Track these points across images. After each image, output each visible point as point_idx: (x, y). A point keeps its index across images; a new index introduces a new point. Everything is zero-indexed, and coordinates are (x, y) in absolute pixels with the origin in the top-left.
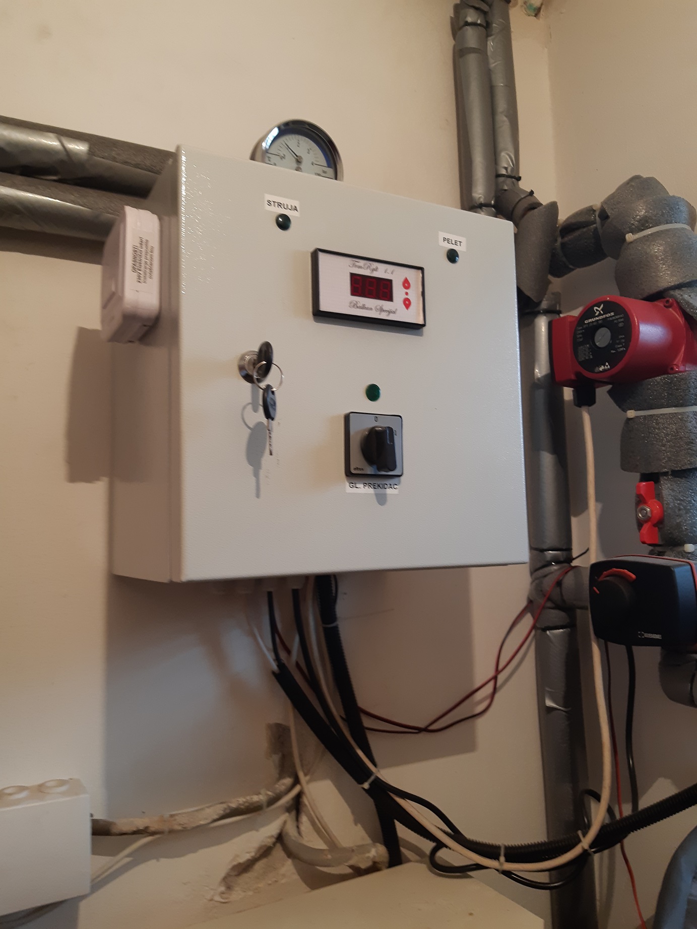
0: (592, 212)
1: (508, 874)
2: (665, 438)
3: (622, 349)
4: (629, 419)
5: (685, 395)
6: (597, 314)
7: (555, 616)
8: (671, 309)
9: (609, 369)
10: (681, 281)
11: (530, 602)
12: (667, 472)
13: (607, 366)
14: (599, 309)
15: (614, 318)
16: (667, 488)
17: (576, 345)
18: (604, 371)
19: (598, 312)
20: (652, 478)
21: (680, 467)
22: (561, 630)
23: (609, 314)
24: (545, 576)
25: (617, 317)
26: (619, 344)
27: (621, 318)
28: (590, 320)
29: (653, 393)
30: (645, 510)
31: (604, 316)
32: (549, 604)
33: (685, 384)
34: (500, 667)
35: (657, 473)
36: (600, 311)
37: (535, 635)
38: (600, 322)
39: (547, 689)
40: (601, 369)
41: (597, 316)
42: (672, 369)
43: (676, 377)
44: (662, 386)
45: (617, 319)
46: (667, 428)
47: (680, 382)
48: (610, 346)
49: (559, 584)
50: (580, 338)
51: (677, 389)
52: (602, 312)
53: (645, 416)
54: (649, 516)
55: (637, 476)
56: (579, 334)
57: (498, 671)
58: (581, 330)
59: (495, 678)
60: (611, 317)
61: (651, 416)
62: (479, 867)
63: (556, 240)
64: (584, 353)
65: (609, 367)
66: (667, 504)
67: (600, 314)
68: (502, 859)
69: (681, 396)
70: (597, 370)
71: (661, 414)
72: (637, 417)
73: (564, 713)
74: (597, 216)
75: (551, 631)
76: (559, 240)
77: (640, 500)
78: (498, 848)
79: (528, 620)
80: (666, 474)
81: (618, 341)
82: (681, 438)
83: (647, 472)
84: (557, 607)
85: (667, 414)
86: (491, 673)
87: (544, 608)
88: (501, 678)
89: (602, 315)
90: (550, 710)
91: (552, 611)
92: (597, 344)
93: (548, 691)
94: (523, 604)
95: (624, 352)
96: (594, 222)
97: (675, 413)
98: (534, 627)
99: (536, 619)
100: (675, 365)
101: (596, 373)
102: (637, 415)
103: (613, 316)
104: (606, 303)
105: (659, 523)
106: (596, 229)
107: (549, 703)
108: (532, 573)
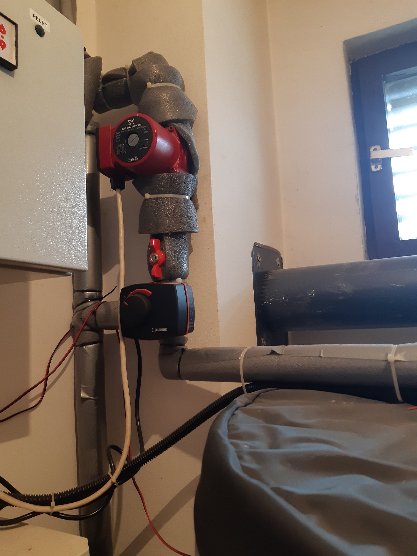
0: (124, 70)
1: (56, 514)
2: (168, 212)
3: (146, 147)
4: (146, 200)
5: (179, 187)
6: (130, 125)
7: (89, 335)
8: (172, 133)
9: (137, 160)
10: (178, 118)
11: (72, 327)
12: (168, 233)
13: (136, 158)
14: (132, 121)
15: (141, 127)
16: (168, 243)
17: (115, 144)
18: (134, 161)
19: (131, 123)
20: (159, 237)
21: (176, 230)
22: (94, 345)
23: (138, 125)
24: (84, 309)
25: (143, 127)
26: (144, 144)
27: (146, 128)
28: (125, 128)
29: (161, 183)
30: (155, 256)
31: (135, 126)
32: (86, 327)
33: (180, 179)
34: (50, 372)
35: (162, 234)
36: (132, 123)
37: (74, 351)
38: (132, 129)
39: (82, 386)
40: (132, 160)
41: (130, 126)
42: (173, 169)
43: (174, 175)
44: (167, 180)
45: (143, 128)
46: (169, 206)
47: (177, 178)
48: (138, 145)
49: (94, 312)
50: (119, 139)
51: (175, 183)
52: (134, 124)
53: (156, 198)
54: (157, 260)
55: (149, 235)
56: (118, 137)
57: (48, 374)
58: (119, 134)
59: (46, 379)
60: (139, 126)
61: (160, 198)
62: (35, 514)
63: (99, 86)
64: (121, 150)
65: (137, 159)
66: (168, 253)
67: (132, 125)
68: (53, 503)
69: (177, 187)
70: (129, 160)
71: (166, 198)
72: (151, 198)
73: (93, 401)
74: (127, 73)
75: (87, 346)
76: (101, 86)
77: (152, 250)
78: (50, 496)
79: (70, 341)
80: (167, 234)
81: (143, 142)
82: (176, 213)
83: (156, 233)
84: (92, 330)
85: (168, 198)
86: (43, 376)
87: (83, 330)
88: (50, 379)
89: (134, 125)
90: (85, 399)
91: (88, 332)
92: (130, 144)
93: (83, 388)
94: (67, 329)
95: (148, 150)
96: (125, 77)
97: (174, 198)
98: (74, 345)
99: (75, 341)
100: (175, 167)
101: (129, 163)
102: (151, 197)
103: (141, 126)
104: (136, 117)
105: (163, 265)
106: (126, 81)
107: (83, 395)
108: (74, 309)
